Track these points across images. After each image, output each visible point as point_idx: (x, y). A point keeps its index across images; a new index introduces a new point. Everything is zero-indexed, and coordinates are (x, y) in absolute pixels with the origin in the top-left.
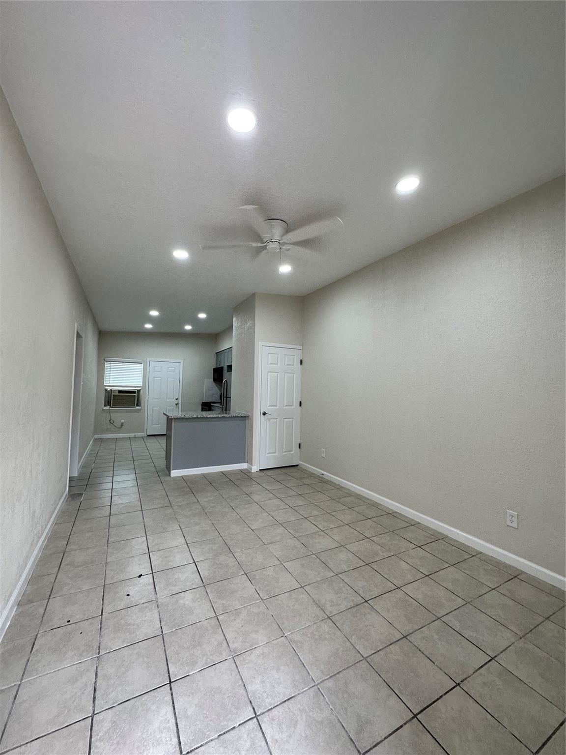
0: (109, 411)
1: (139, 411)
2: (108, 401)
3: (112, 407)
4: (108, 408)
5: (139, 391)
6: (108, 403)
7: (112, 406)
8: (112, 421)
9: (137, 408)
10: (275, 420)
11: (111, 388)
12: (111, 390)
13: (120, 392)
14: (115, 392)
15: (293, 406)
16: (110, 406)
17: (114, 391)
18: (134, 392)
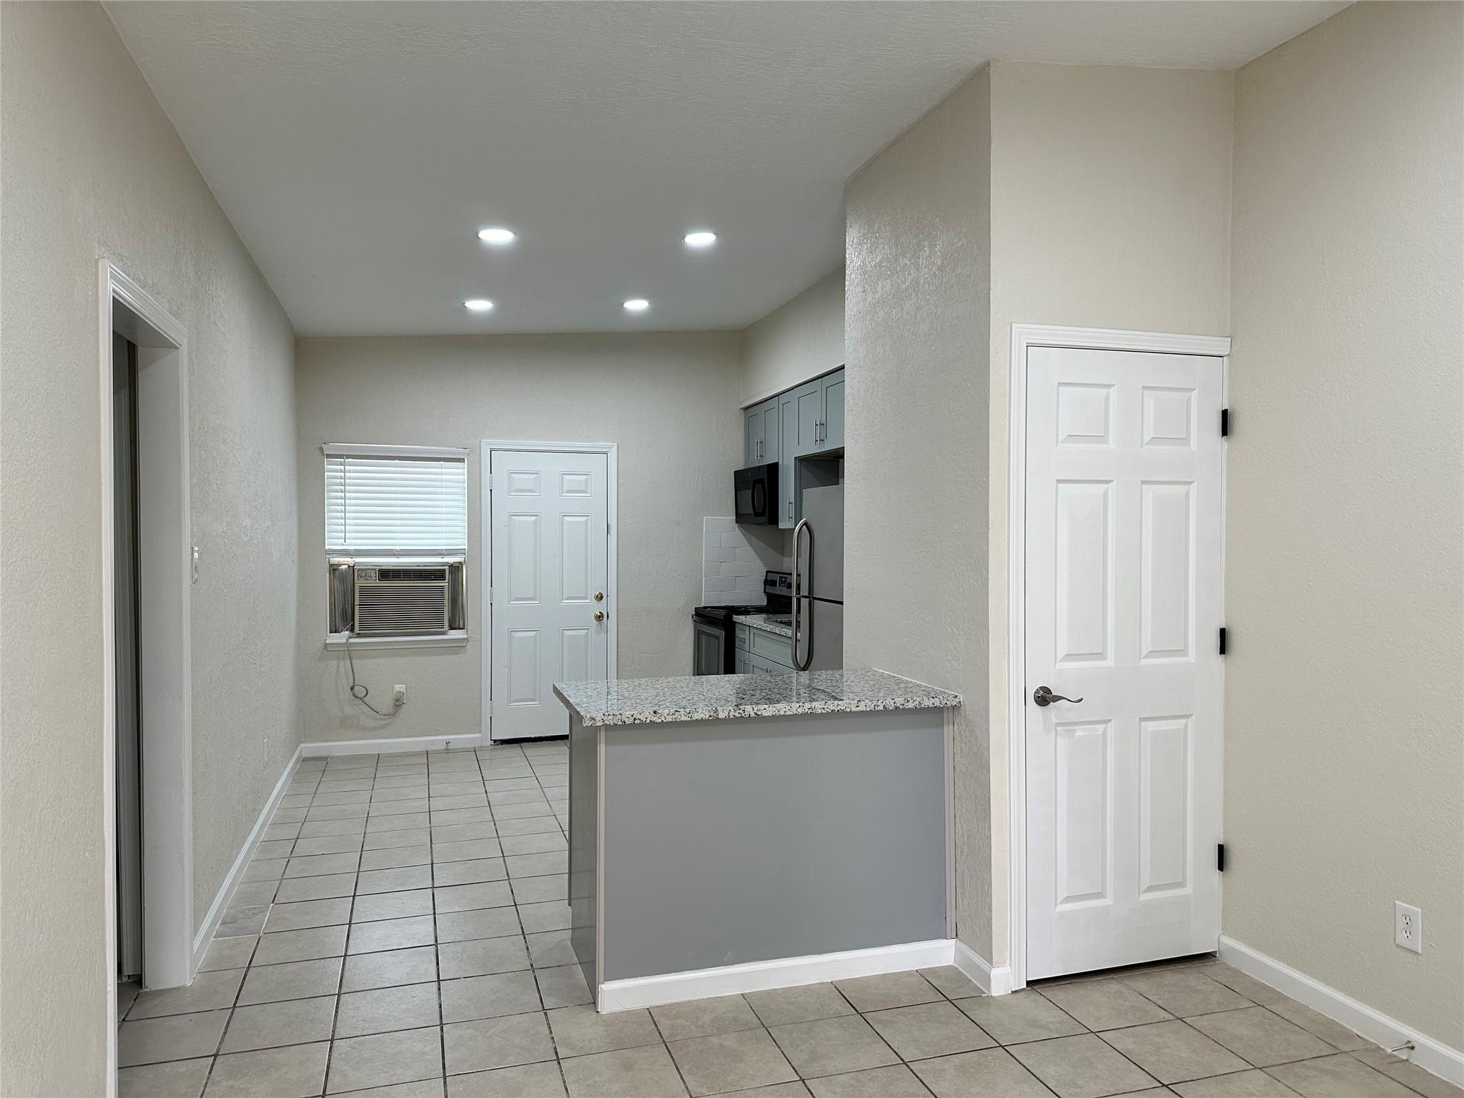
0: (348, 652)
1: (459, 646)
2: (344, 612)
3: (359, 636)
4: (342, 637)
5: (456, 569)
6: (343, 618)
7: (357, 630)
8: (360, 691)
9: (454, 634)
10: (1101, 727)
11: (350, 561)
12: (352, 568)
13: (385, 574)
14: (367, 577)
15: (1183, 652)
16: (352, 630)
17: (365, 572)
18: (437, 574)
